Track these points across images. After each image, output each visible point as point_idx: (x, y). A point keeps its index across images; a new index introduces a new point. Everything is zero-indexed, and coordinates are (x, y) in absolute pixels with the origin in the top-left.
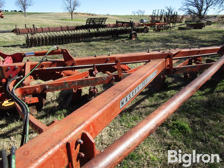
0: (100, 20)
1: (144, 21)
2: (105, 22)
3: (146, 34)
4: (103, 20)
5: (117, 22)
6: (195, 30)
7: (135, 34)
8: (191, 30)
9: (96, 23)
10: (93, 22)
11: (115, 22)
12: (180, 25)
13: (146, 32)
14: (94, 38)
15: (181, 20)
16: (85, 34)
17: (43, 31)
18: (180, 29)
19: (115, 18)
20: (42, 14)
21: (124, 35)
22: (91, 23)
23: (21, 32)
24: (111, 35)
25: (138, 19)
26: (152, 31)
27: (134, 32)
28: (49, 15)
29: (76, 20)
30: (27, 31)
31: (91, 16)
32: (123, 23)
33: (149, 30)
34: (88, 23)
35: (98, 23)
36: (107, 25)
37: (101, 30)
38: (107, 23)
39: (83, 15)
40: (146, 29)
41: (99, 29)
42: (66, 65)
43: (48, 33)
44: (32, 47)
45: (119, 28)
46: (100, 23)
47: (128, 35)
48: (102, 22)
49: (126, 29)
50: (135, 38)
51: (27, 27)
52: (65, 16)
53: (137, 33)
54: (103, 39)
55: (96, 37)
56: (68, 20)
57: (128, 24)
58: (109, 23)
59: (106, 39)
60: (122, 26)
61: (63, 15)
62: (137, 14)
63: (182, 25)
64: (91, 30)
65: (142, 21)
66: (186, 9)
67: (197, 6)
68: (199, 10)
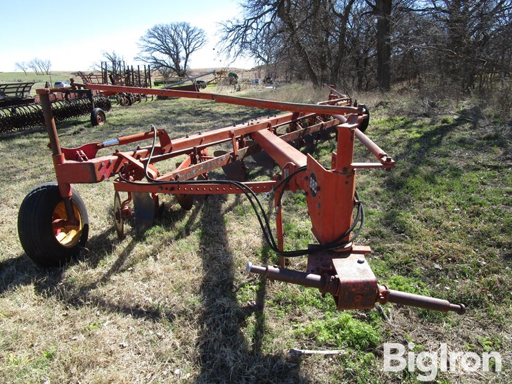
7: (102, 114)
9: (9, 95)
10: (3, 93)
27: (98, 109)
35: (14, 95)
36: (32, 100)
42: (164, 151)
46: (19, 94)
50: (102, 121)
60: (66, 98)
66: (148, 58)
67: (168, 51)
68: (174, 61)
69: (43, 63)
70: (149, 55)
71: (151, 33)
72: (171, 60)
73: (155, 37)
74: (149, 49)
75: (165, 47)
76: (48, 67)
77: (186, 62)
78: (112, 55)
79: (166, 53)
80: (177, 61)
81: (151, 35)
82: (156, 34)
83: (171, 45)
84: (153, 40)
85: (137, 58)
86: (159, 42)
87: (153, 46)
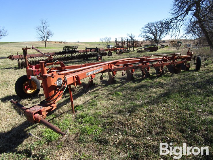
0: (73, 47)
1: (111, 46)
2: (77, 48)
3: (110, 57)
4: (75, 47)
5: (87, 48)
6: (151, 52)
7: (101, 57)
8: (148, 52)
9: (70, 50)
10: (68, 49)
11: (85, 48)
12: (139, 49)
13: (110, 56)
14: (70, 61)
15: (141, 45)
16: (62, 58)
17: (30, 56)
18: (138, 52)
19: (85, 45)
20: (16, 43)
21: (93, 58)
22: (67, 50)
23: (14, 58)
24: (82, 58)
25: (105, 45)
26: (115, 54)
27: (100, 55)
28: (22, 44)
29: (50, 48)
30: (19, 57)
31: (63, 43)
32: (91, 49)
33: (113, 54)
34: (64, 50)
35: (72, 50)
36: (78, 51)
37: (74, 55)
38: (78, 49)
39: (55, 43)
40: (110, 53)
41: (73, 54)
42: (62, 69)
43: (35, 58)
44: (23, 68)
45: (88, 53)
46: (73, 49)
47: (95, 58)
48: (75, 49)
49: (93, 54)
50: (101, 59)
51: (18, 54)
52: (38, 44)
53: (102, 56)
54: (76, 62)
55: (71, 60)
56: (42, 48)
57: (95, 50)
58: (80, 49)
59: (78, 62)
60: (90, 51)
61: (36, 44)
62: (104, 41)
63: (140, 49)
64: (66, 55)
65: (108, 47)
66: (144, 36)
67: (152, 33)
68: (154, 37)
69: (108, 39)
70: (144, 35)
71: (146, 26)
72: (153, 36)
73: (148, 27)
74: (145, 32)
75: (152, 31)
76: (110, 40)
77: (159, 37)
78: (131, 35)
79: (152, 34)
80: (156, 37)
81: (146, 27)
82: (148, 26)
83: (154, 30)
84: (147, 29)
85: (140, 36)
86: (149, 29)
87: (147, 31)
